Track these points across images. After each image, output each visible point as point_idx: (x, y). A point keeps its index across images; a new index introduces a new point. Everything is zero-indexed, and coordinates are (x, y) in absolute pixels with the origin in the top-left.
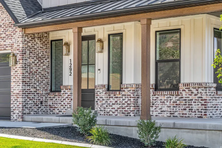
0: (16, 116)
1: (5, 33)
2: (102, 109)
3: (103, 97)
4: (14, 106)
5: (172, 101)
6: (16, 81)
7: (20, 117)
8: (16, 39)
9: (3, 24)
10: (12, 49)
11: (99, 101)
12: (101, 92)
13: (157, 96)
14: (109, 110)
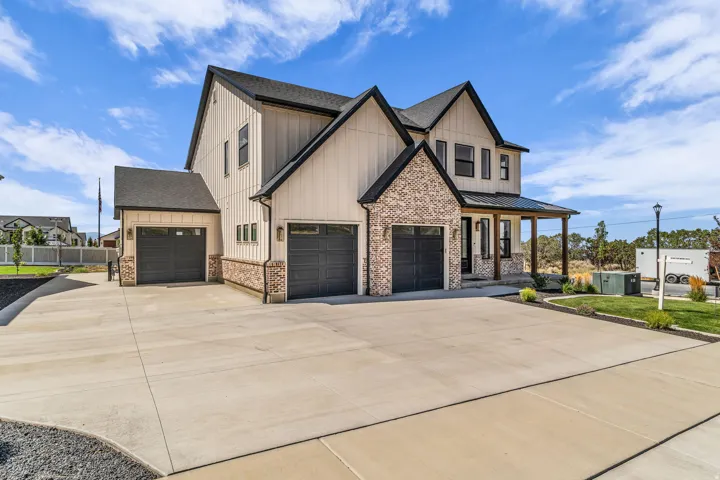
0: (456, 285)
1: (444, 209)
2: (480, 272)
7: (459, 285)
8: (456, 216)
9: (442, 200)
10: (451, 224)
11: (477, 267)
12: (479, 260)
14: (484, 273)
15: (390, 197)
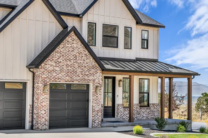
0: (97, 124)
1: (89, 72)
2: (121, 117)
3: (122, 110)
4: (95, 118)
5: (147, 112)
6: (97, 103)
7: (99, 125)
8: (97, 77)
9: (87, 66)
10: (94, 83)
11: (119, 113)
12: (121, 108)
13: (141, 110)
14: (124, 117)
15: (49, 64)
